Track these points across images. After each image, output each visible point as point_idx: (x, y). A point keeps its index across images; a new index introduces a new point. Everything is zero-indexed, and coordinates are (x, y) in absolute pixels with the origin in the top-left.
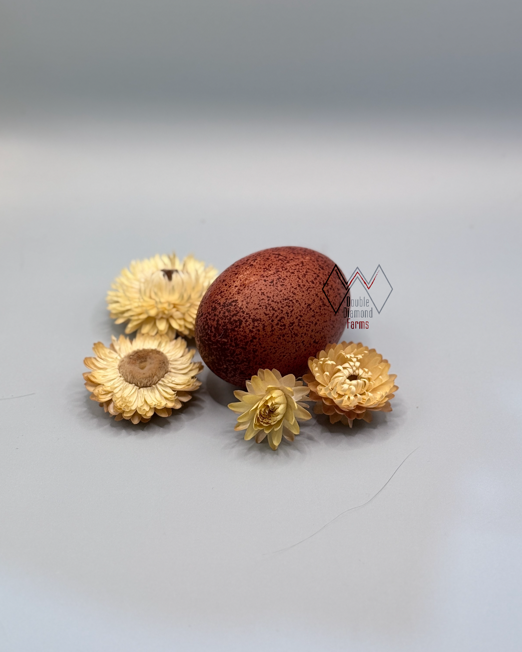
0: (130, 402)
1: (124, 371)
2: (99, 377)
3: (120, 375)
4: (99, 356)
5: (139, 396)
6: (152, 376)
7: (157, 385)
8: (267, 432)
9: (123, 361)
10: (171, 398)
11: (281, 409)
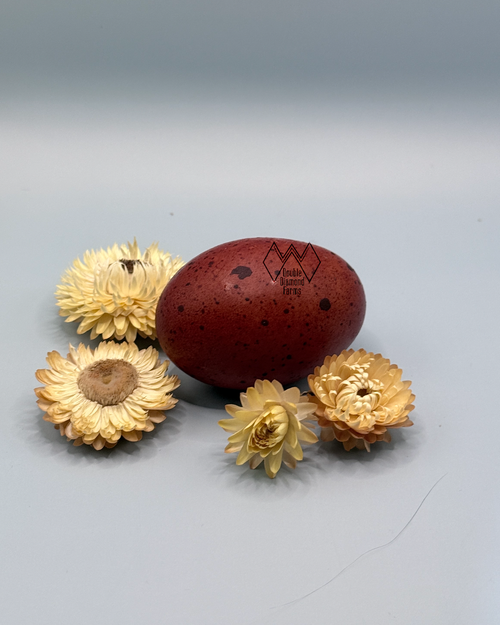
0: (92, 423)
1: (85, 386)
2: (54, 393)
3: (79, 390)
4: (55, 368)
5: (103, 416)
6: (118, 393)
7: (124, 402)
8: (263, 456)
9: (83, 374)
10: (141, 418)
11: (281, 429)
